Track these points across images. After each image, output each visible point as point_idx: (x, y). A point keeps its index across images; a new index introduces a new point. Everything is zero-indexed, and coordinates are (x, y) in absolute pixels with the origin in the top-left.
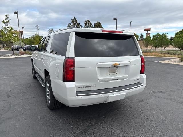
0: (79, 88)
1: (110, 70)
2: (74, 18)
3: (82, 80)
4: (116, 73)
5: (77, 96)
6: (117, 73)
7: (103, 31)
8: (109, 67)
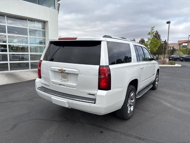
0: (42, 84)
1: (62, 75)
6: (68, 80)
7: (59, 39)
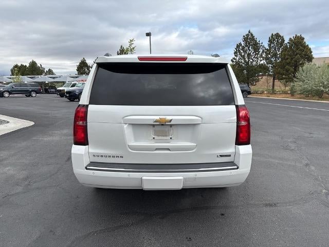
0: (94, 156)
1: (155, 131)
2: (249, 32)
3: (101, 144)
4: (168, 138)
5: (86, 168)
6: (171, 138)
7: (140, 59)
8: (154, 125)
